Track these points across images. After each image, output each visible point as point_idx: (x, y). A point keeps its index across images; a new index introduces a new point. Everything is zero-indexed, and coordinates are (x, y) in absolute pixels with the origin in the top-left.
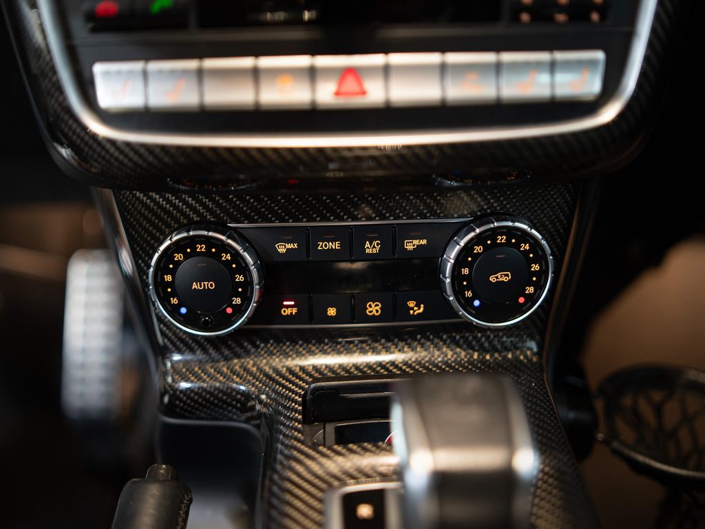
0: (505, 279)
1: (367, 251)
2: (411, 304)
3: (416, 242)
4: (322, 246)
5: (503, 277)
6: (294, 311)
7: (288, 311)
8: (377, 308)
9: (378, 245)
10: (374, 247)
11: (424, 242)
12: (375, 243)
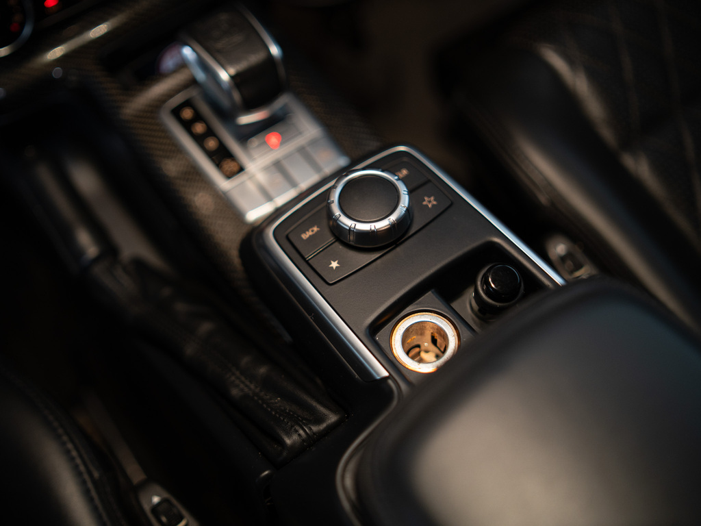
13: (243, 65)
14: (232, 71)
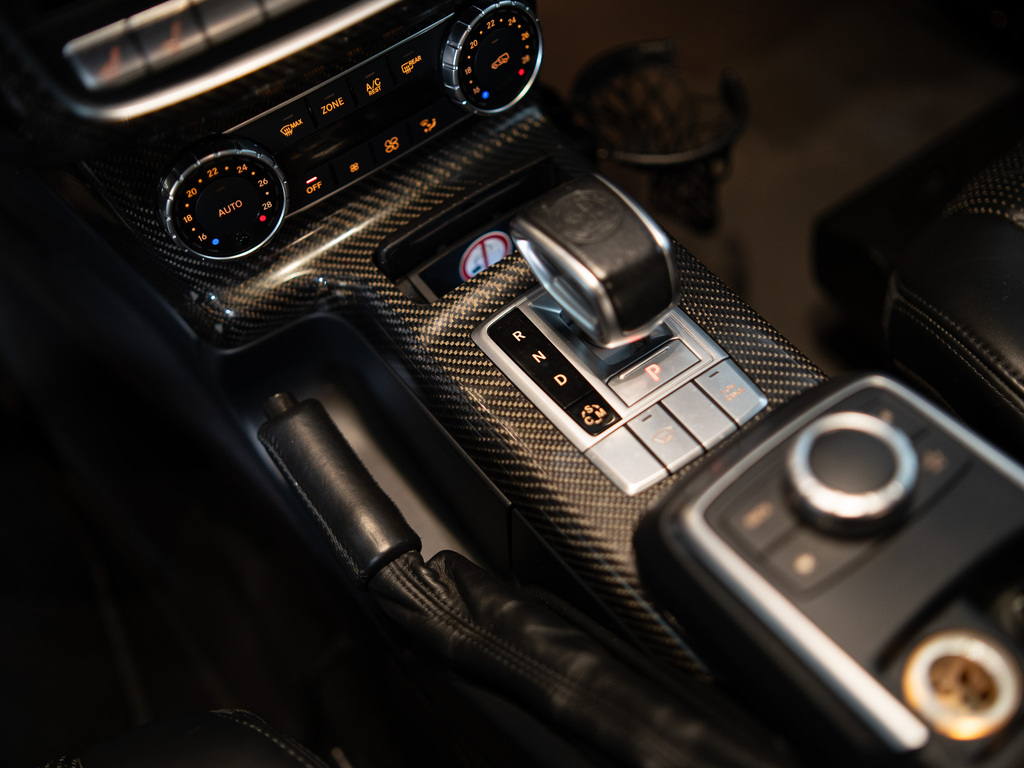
0: (505, 61)
1: (370, 93)
2: (424, 123)
3: (412, 62)
4: (326, 109)
5: (503, 60)
6: (319, 185)
7: (314, 188)
8: (395, 143)
9: (378, 82)
10: (375, 86)
11: (419, 58)
12: (375, 82)
13: (619, 264)
14: (602, 274)
